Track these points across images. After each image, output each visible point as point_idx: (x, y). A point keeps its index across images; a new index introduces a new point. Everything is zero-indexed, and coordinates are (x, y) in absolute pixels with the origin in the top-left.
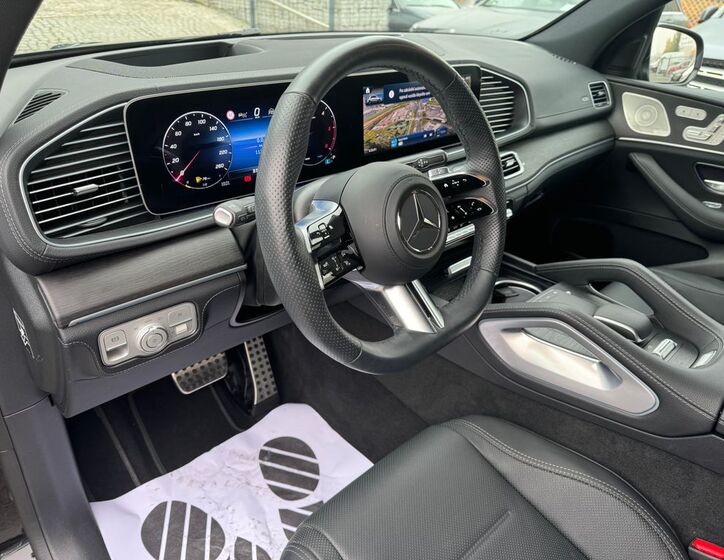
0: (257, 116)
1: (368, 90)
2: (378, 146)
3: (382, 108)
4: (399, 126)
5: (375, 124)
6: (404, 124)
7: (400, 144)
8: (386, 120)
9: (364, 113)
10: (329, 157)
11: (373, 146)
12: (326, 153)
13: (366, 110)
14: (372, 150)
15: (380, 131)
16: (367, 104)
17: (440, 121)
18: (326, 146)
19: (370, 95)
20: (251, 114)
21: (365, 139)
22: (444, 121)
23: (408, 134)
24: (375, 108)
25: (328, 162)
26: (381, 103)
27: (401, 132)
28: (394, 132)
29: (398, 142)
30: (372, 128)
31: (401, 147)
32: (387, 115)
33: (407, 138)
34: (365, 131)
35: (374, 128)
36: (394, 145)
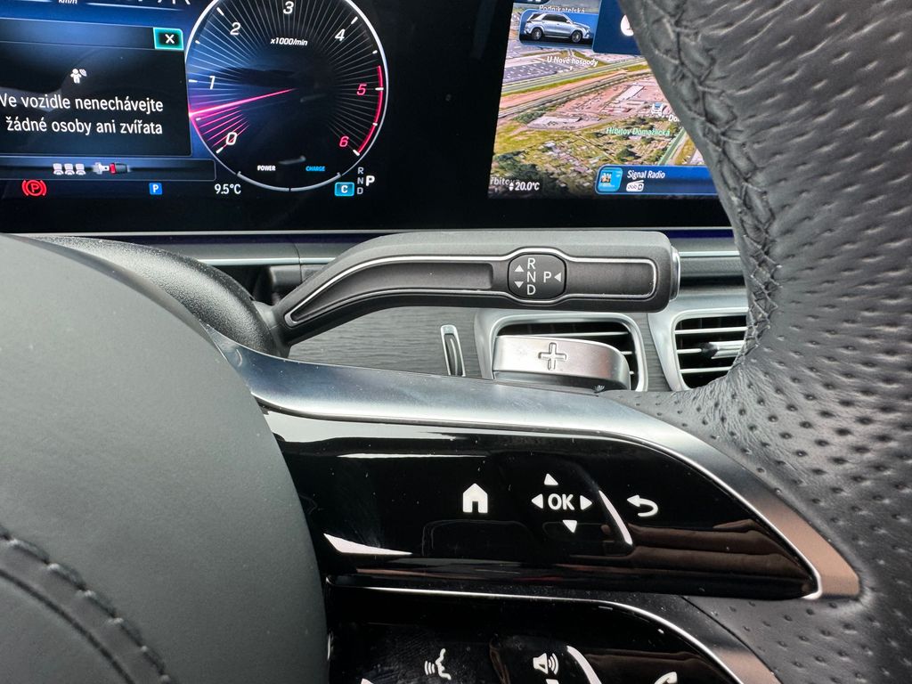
2: (547, 181)
3: (588, 59)
4: (639, 133)
5: (546, 107)
7: (635, 188)
8: (594, 102)
9: (507, 65)
10: (352, 177)
11: (530, 174)
12: (340, 163)
13: (517, 58)
14: (521, 186)
15: (565, 133)
16: (525, 38)
18: (344, 142)
21: (500, 147)
23: (670, 162)
24: (553, 55)
25: (344, 190)
26: (585, 43)
27: (645, 153)
28: (618, 148)
29: (625, 180)
30: (531, 118)
31: (632, 199)
32: (600, 88)
33: (661, 175)
34: (501, 126)
35: (540, 121)
36: (608, 185)
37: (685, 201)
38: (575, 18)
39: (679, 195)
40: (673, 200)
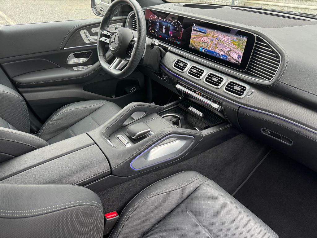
0: (165, 21)
1: (194, 25)
2: (195, 47)
3: (198, 34)
4: (204, 44)
5: (195, 38)
6: (206, 44)
7: (203, 51)
8: (199, 39)
10: (179, 42)
11: (193, 46)
12: (178, 40)
13: (193, 32)
16: (193, 30)
17: (224, 52)
18: (179, 38)
19: (195, 27)
20: (164, 19)
21: (191, 42)
22: (226, 52)
23: (207, 49)
24: (196, 32)
25: (178, 43)
26: (199, 31)
27: (205, 46)
28: (202, 45)
29: (202, 50)
30: (193, 39)
31: (203, 52)
32: (200, 37)
33: (206, 50)
34: (191, 39)
35: (194, 40)
36: (200, 50)
37: (209, 55)
38: (198, 28)
39: (207, 53)
40: (207, 54)
